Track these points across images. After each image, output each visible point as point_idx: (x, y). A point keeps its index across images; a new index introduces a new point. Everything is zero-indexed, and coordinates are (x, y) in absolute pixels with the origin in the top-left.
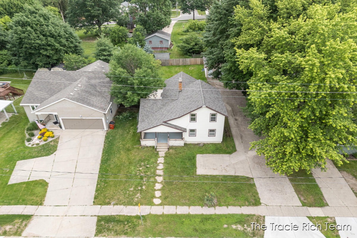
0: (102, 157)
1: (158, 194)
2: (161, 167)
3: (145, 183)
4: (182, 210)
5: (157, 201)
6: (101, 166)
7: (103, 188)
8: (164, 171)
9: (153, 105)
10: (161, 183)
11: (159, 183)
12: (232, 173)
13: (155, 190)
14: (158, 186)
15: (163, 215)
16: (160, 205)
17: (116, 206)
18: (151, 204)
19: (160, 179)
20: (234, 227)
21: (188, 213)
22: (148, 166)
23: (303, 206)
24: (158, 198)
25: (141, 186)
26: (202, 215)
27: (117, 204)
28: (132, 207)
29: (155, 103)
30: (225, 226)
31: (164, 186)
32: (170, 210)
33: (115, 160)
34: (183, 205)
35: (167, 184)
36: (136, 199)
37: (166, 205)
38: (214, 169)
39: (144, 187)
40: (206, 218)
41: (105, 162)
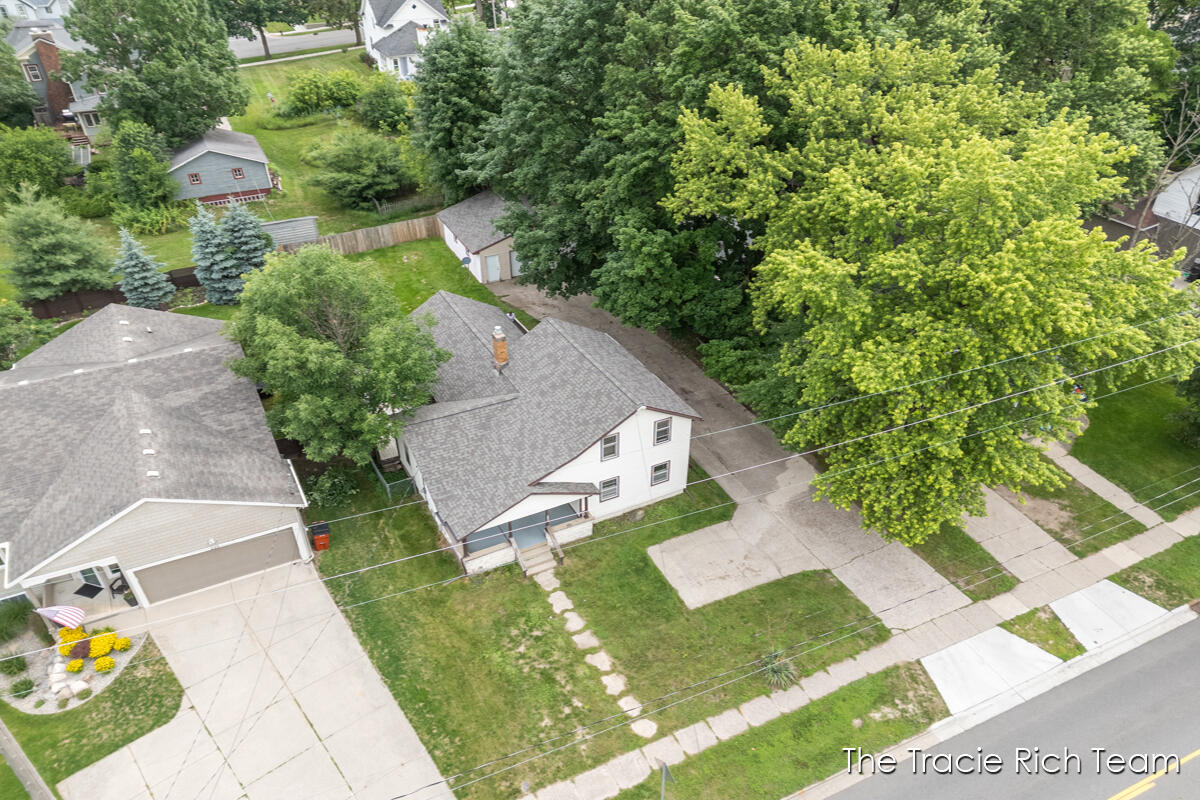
0: (371, 657)
1: (630, 705)
2: (575, 622)
3: (568, 688)
4: (728, 725)
5: (645, 728)
6: (392, 687)
7: (457, 753)
8: (595, 633)
9: (449, 435)
10: (613, 671)
11: (607, 673)
12: (771, 574)
13: (615, 699)
14: (614, 684)
15: (690, 762)
16: (662, 733)
17: (541, 792)
18: (635, 742)
19: (602, 661)
20: (876, 716)
21: (746, 727)
22: (536, 633)
23: (975, 601)
24: (640, 717)
25: (568, 703)
26: (785, 717)
27: (540, 785)
28: (587, 773)
29: (455, 426)
30: (857, 722)
31: (630, 678)
32: (695, 739)
33: (417, 653)
34: (720, 708)
35: (633, 664)
36: (583, 747)
37: (676, 728)
38: (723, 578)
39: (577, 703)
40: (802, 722)
41: (392, 669)
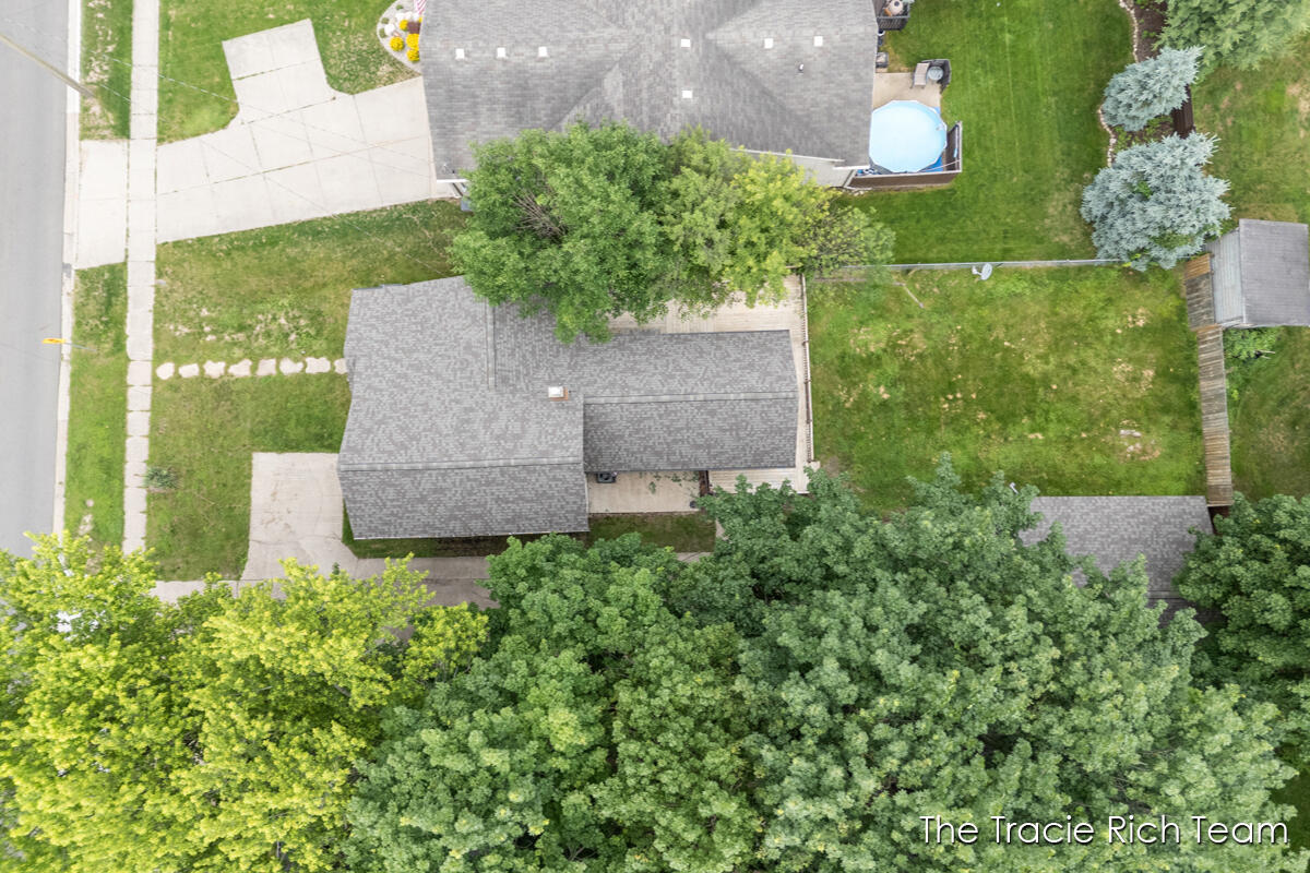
0: (325, 218)
1: (189, 371)
2: (289, 367)
3: (227, 338)
4: (138, 423)
5: (166, 371)
6: (288, 226)
7: (210, 251)
8: (269, 376)
10: (226, 372)
11: (227, 368)
12: (257, 532)
13: (201, 363)
14: (214, 369)
15: (123, 386)
16: (155, 379)
17: (153, 290)
18: (159, 358)
19: (242, 369)
20: (88, 518)
21: (130, 433)
22: (293, 337)
24: (176, 372)
25: (214, 332)
26: (122, 461)
27: (158, 291)
28: (151, 322)
30: (90, 503)
31: (212, 381)
32: (139, 400)
33: (317, 251)
34: (154, 426)
35: (223, 390)
36: (172, 327)
37: (154, 390)
38: (274, 494)
39: (210, 338)
40: (112, 469)
41: (309, 230)
